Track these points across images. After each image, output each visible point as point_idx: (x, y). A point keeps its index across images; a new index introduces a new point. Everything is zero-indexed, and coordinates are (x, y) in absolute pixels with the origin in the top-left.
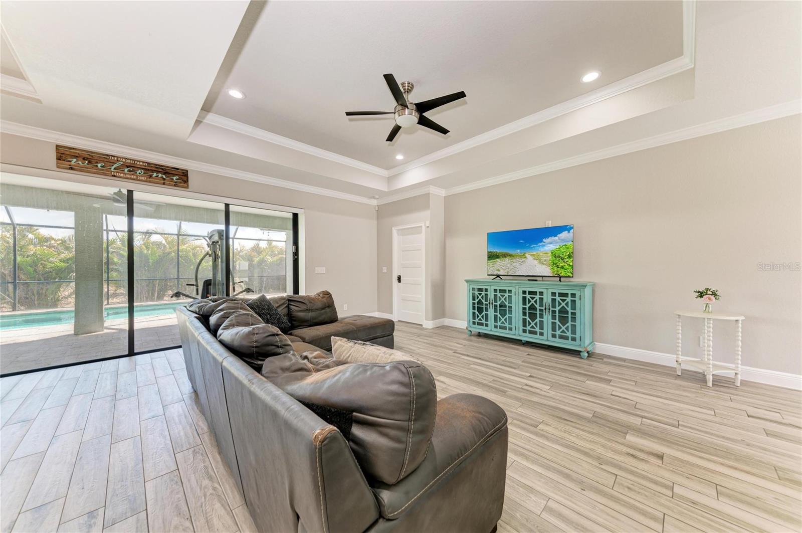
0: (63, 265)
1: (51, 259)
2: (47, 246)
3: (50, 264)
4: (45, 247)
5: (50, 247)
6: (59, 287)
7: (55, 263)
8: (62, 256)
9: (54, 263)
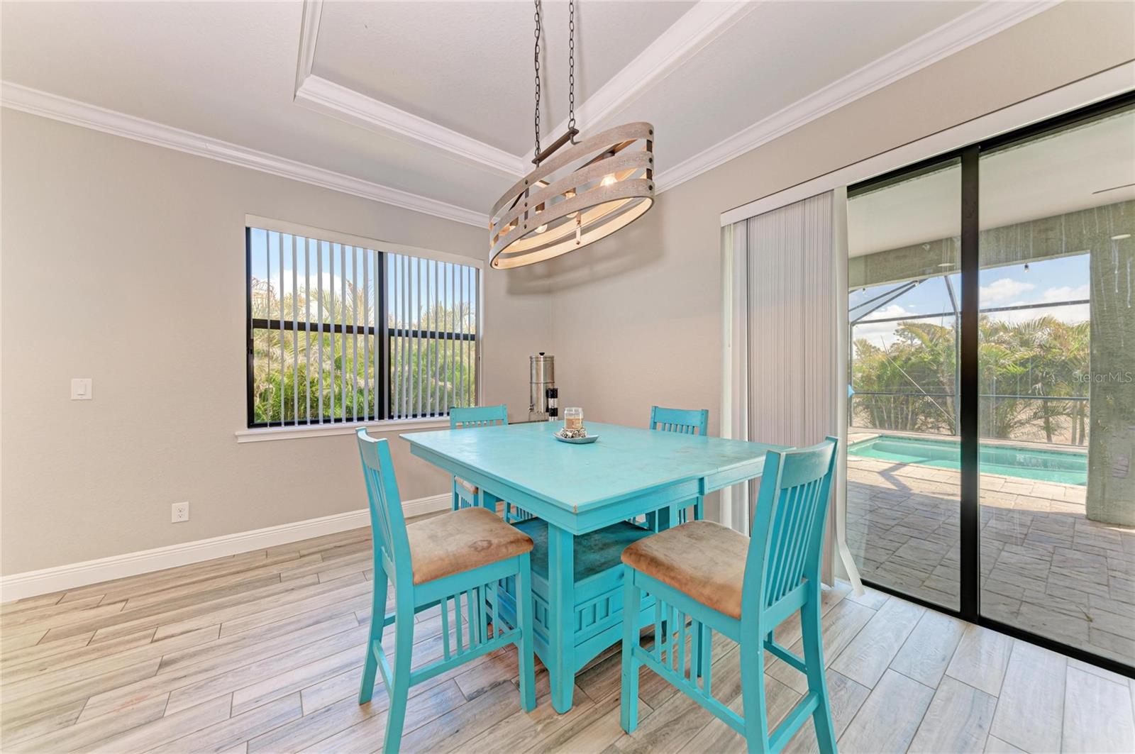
0: (1020, 370)
1: (1002, 361)
2: (994, 341)
3: (999, 369)
4: (993, 344)
5: (1000, 342)
6: (1012, 407)
7: (1008, 366)
8: (1018, 355)
9: (1005, 367)
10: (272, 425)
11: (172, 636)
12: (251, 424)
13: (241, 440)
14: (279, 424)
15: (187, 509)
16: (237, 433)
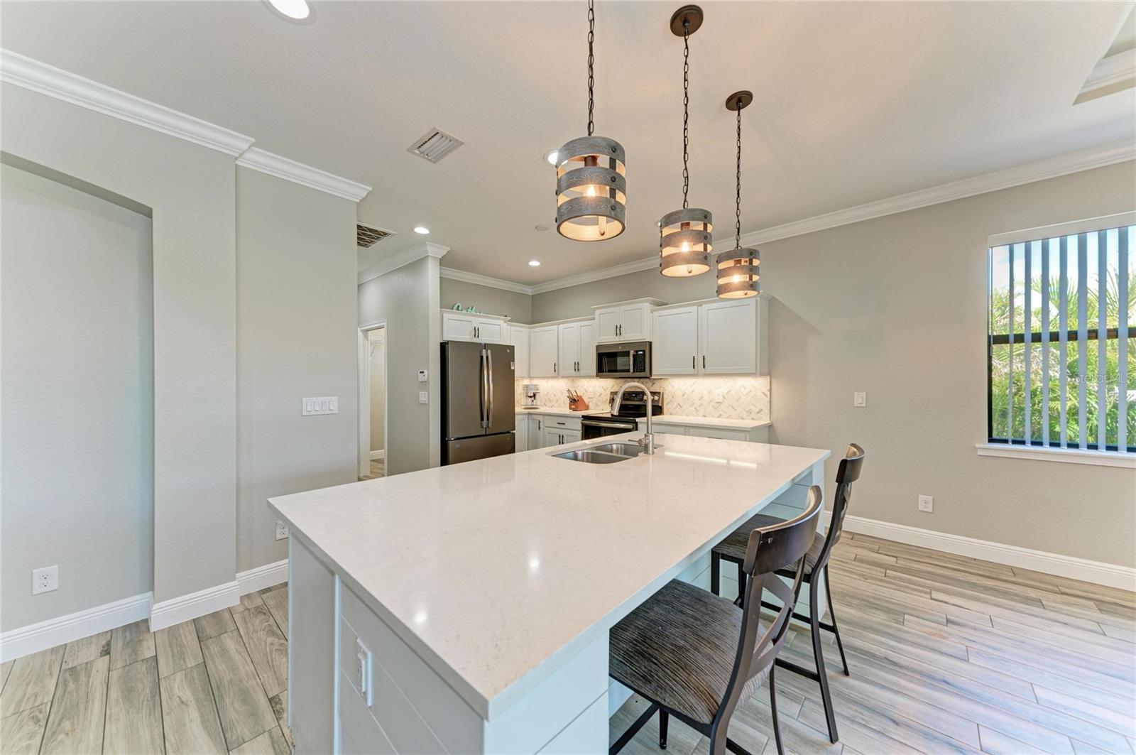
10: (1014, 442)
11: (946, 603)
12: (991, 440)
13: (980, 453)
14: (1023, 443)
15: (931, 501)
16: (977, 446)
